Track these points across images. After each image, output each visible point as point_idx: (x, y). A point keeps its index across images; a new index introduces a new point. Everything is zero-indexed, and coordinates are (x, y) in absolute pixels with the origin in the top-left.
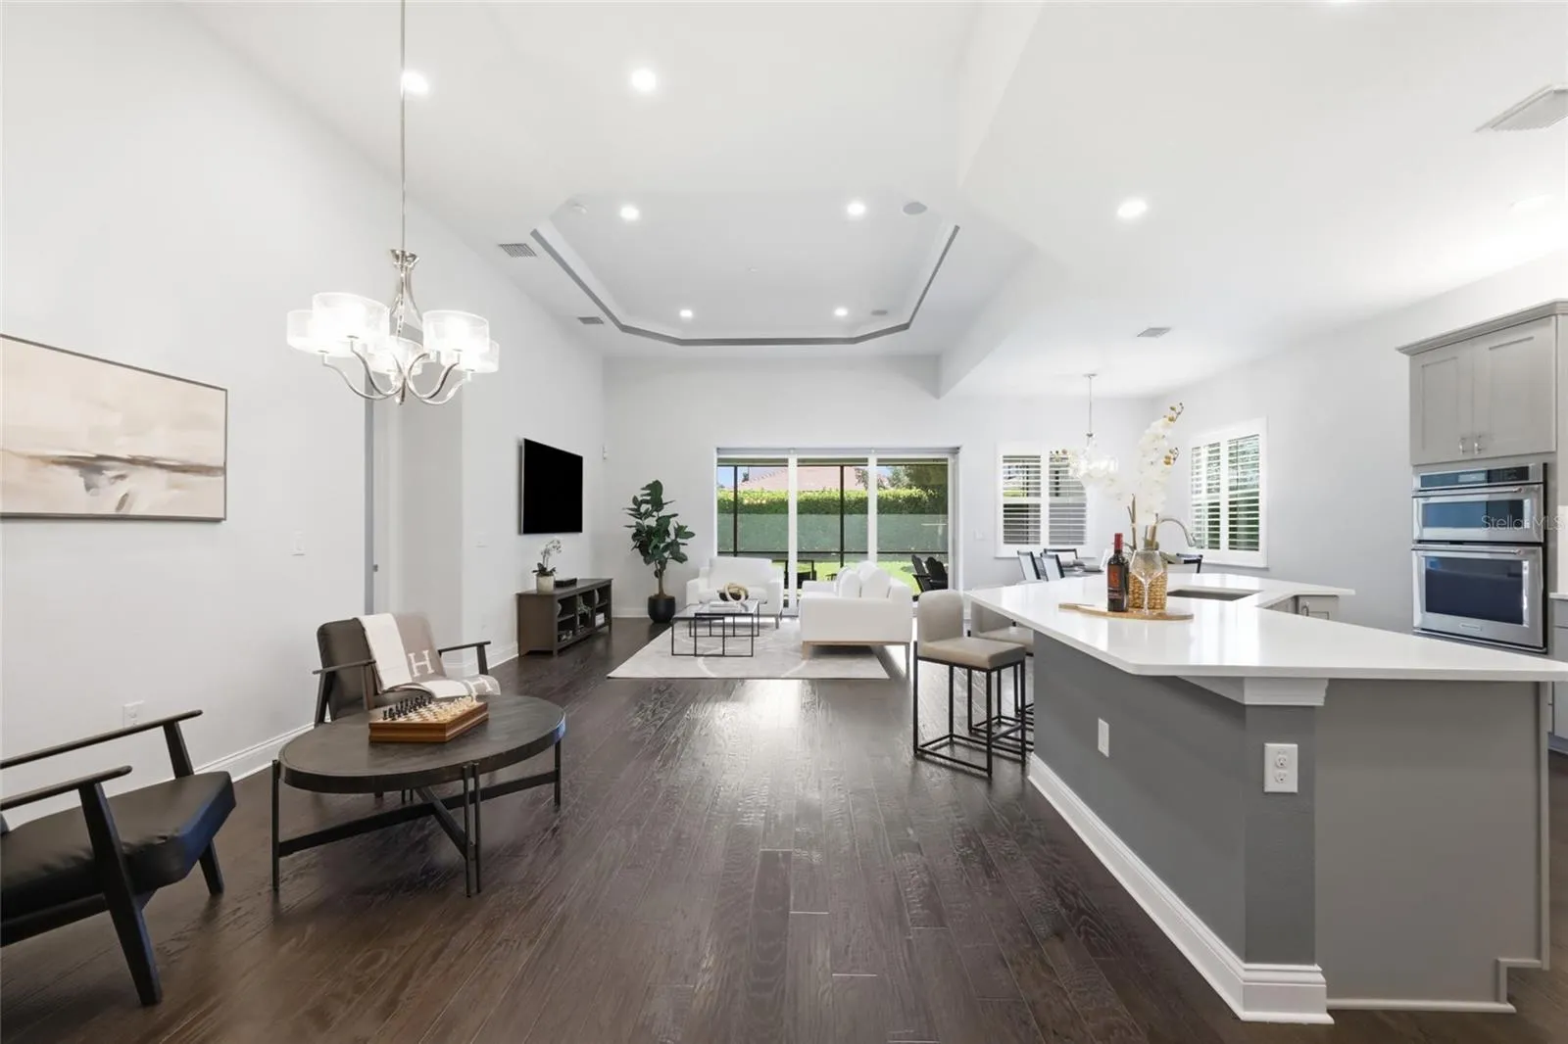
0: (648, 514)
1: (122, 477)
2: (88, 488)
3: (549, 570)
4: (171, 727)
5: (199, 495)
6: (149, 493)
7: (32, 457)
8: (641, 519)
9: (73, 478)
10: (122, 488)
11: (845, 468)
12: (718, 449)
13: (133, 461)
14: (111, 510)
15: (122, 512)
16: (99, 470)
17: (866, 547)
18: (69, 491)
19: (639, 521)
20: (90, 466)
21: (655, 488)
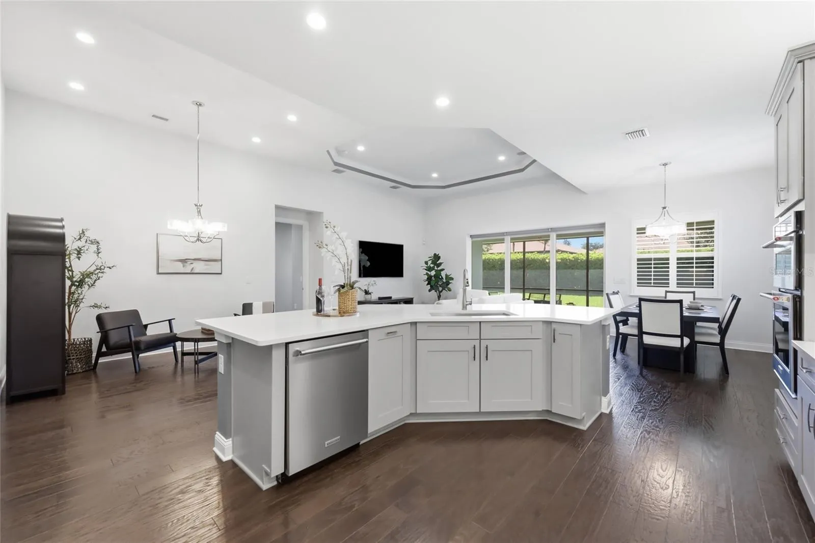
0: (433, 269)
1: (192, 263)
2: (184, 266)
3: (370, 292)
4: (170, 321)
5: (215, 267)
6: (199, 267)
7: (172, 260)
8: (429, 271)
9: (180, 264)
10: (192, 266)
11: (590, 238)
12: (471, 236)
13: (195, 260)
14: (189, 272)
15: (192, 272)
16: (186, 262)
17: (549, 286)
18: (179, 267)
19: (428, 272)
20: (184, 261)
21: (436, 257)
